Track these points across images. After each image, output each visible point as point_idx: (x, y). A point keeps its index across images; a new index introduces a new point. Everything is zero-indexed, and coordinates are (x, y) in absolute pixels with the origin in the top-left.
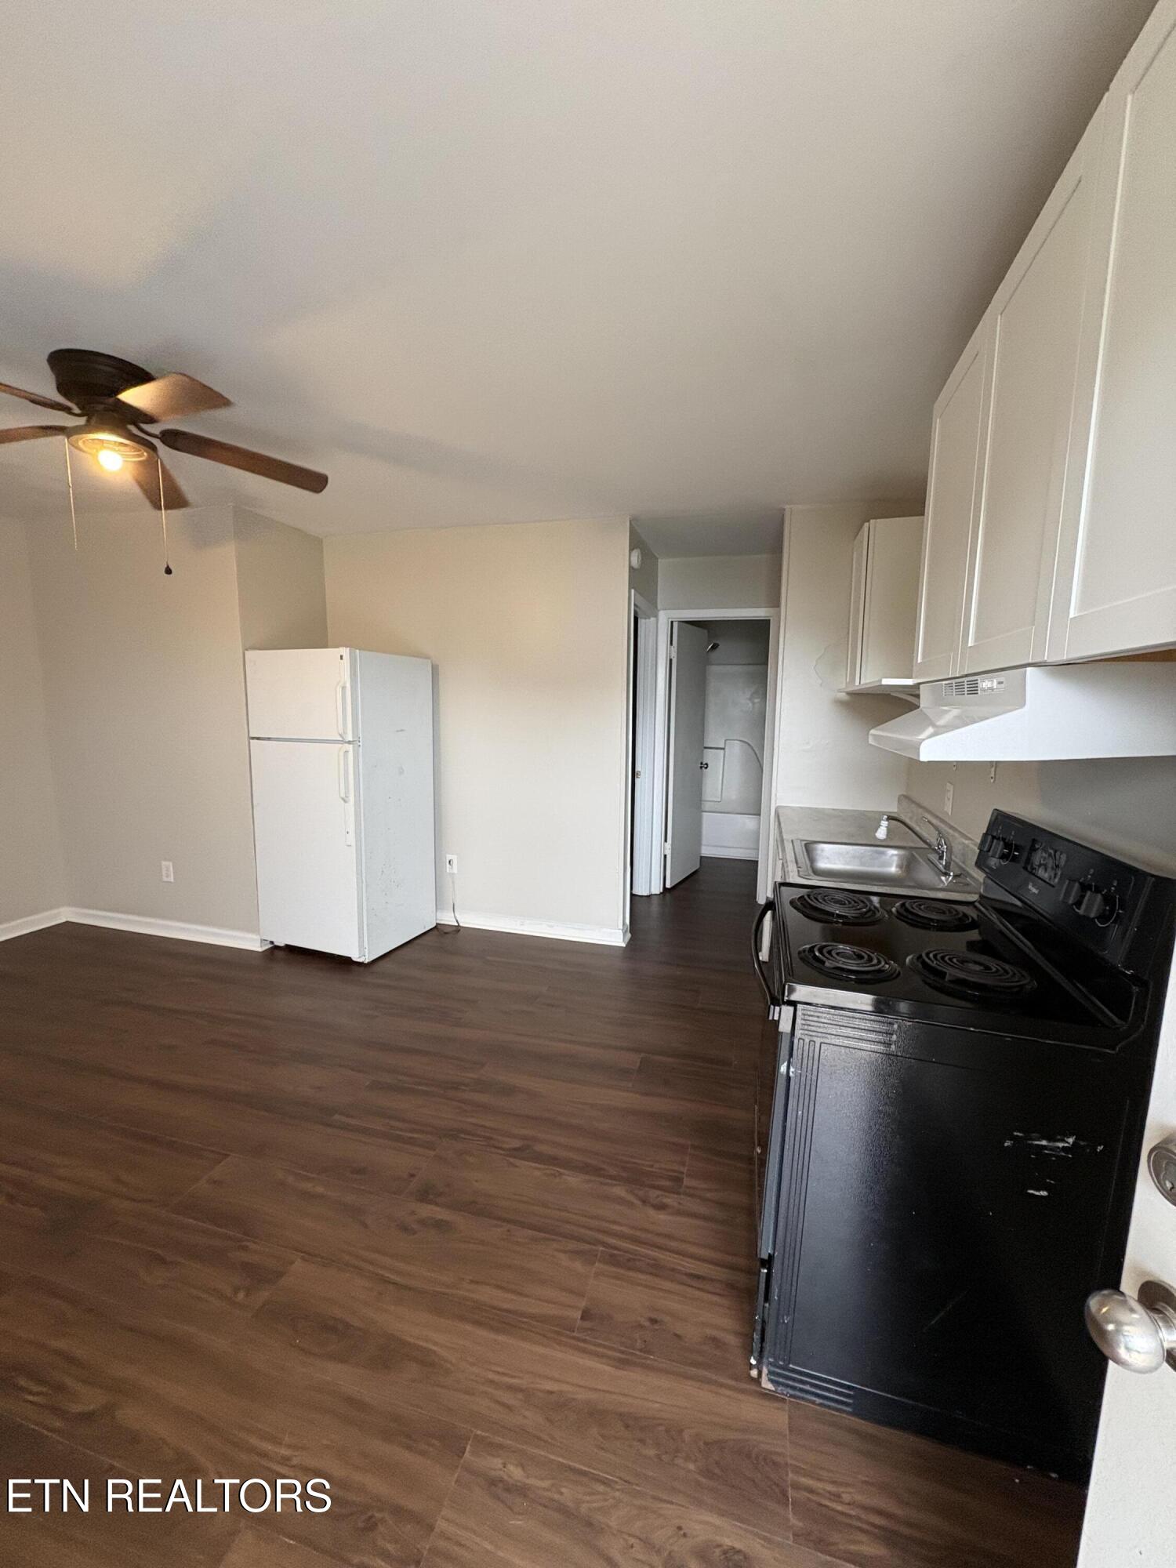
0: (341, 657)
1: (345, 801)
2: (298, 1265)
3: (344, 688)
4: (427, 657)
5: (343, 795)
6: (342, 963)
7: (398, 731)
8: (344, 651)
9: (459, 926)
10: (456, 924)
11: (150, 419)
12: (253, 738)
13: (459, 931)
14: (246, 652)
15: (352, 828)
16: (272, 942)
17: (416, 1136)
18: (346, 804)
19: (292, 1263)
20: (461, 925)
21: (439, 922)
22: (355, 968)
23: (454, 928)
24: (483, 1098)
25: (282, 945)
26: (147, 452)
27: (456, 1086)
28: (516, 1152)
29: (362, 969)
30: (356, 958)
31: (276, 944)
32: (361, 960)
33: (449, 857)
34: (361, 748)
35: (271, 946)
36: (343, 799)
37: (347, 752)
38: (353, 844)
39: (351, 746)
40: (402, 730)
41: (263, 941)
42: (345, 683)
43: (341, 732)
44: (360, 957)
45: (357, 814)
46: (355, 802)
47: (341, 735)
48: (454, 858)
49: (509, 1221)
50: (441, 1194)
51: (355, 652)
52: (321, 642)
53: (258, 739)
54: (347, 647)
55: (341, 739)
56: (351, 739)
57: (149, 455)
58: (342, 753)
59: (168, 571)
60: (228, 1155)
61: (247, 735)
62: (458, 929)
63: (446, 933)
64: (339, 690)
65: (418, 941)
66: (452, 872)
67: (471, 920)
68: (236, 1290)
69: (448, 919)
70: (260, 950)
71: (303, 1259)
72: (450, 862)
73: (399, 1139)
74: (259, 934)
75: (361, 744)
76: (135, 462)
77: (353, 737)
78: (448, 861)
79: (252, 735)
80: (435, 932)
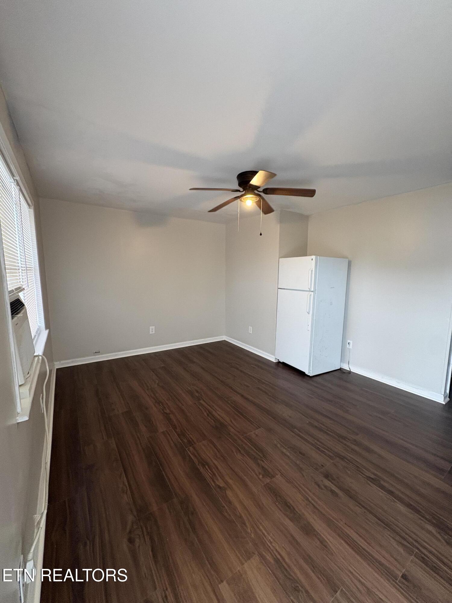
0: (312, 259)
1: (309, 314)
2: (279, 476)
3: (312, 271)
4: (347, 258)
5: (308, 311)
6: (301, 374)
7: (331, 288)
8: (314, 257)
9: (350, 371)
10: (349, 370)
11: (259, 187)
12: (279, 288)
13: (350, 373)
14: (280, 259)
15: (310, 324)
16: (278, 360)
17: (325, 451)
18: (309, 315)
19: (277, 475)
20: (351, 371)
21: (342, 367)
22: (306, 377)
23: (348, 372)
24: (356, 448)
25: (282, 362)
26: (259, 198)
27: (344, 438)
28: (372, 480)
29: (308, 378)
30: (307, 373)
31: (280, 361)
32: (309, 374)
33: (349, 341)
34: (316, 294)
35: (278, 361)
36: (308, 312)
37: (311, 295)
38: (310, 330)
39: (313, 293)
40: (333, 288)
41: (276, 359)
42: (312, 269)
43: (309, 287)
44: (308, 373)
45: (312, 319)
46: (312, 314)
47: (309, 289)
48: (351, 342)
49: (366, 508)
50: (334, 480)
51: (317, 257)
52: (305, 254)
53: (281, 289)
54: (314, 255)
55: (309, 290)
56: (313, 290)
57: (259, 199)
58: (309, 296)
59: (261, 234)
60: (260, 428)
61: (277, 287)
62: (350, 372)
63: (344, 373)
64: (310, 272)
65: (332, 373)
66: (349, 347)
67: (355, 369)
68: (260, 474)
69: (346, 367)
70: (275, 362)
71: (280, 475)
72: (349, 343)
73: (318, 448)
74: (275, 356)
75: (316, 292)
76: (255, 202)
77: (314, 290)
78: (348, 343)
79: (279, 287)
80: (339, 371)
